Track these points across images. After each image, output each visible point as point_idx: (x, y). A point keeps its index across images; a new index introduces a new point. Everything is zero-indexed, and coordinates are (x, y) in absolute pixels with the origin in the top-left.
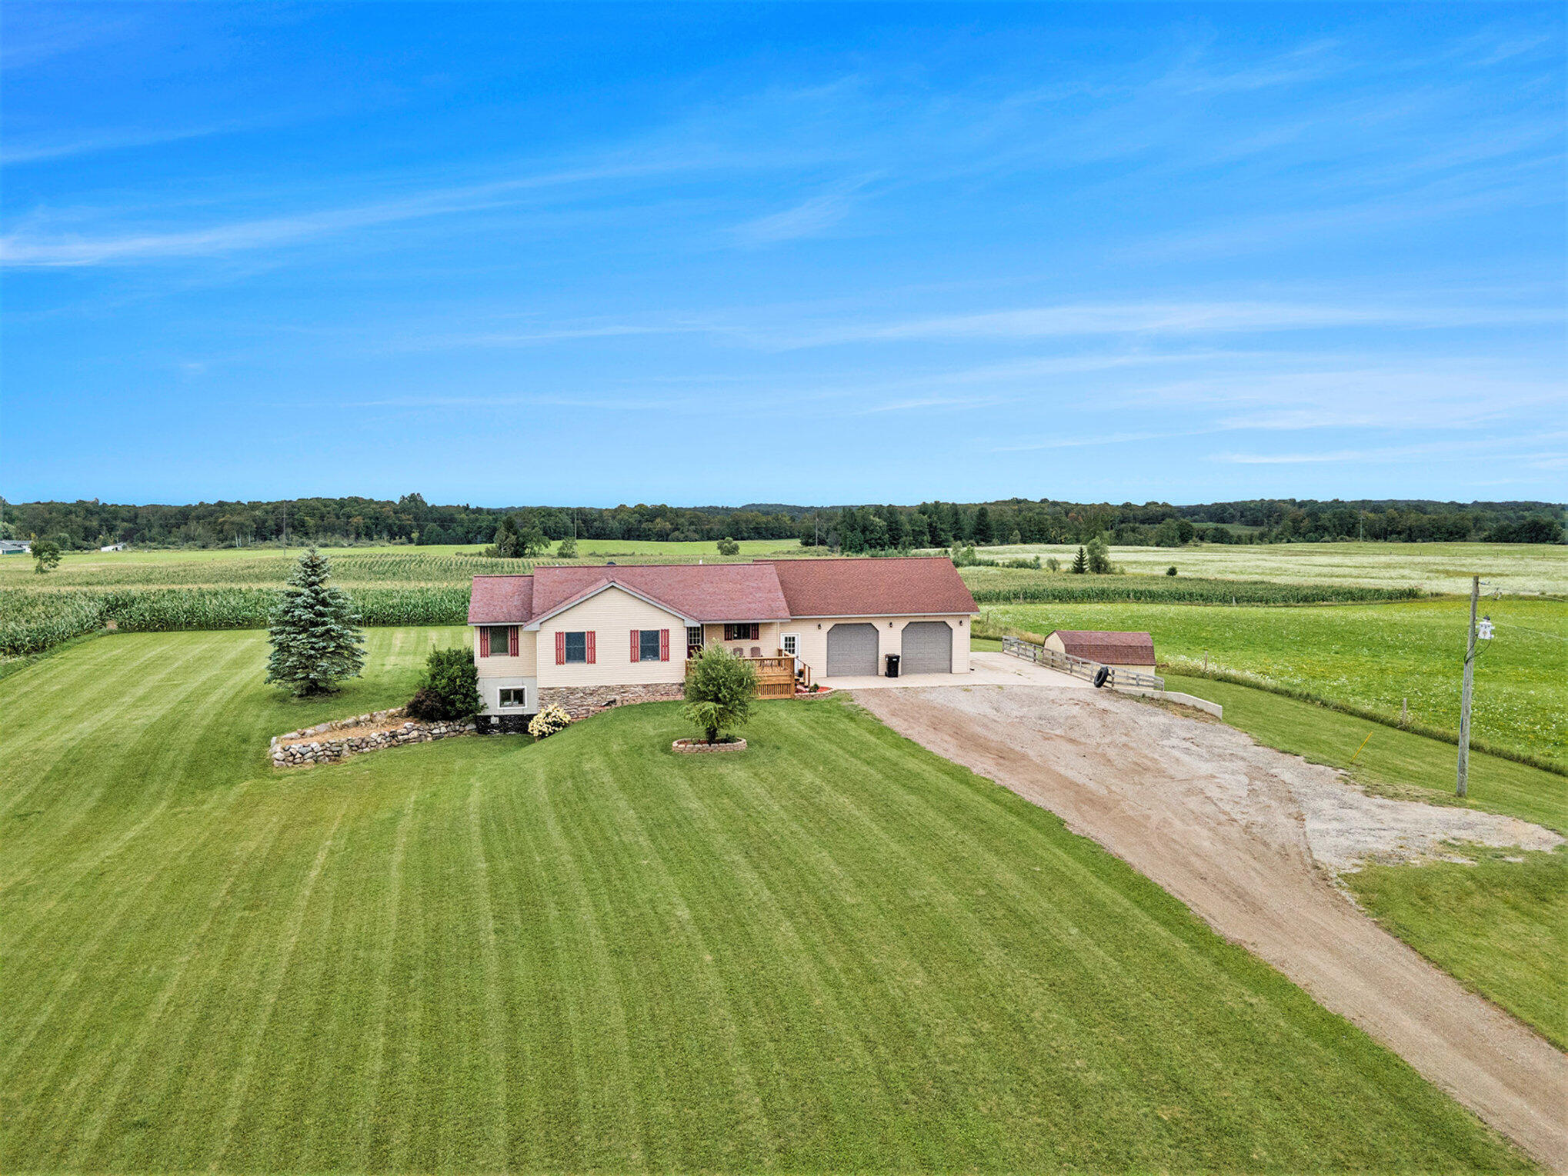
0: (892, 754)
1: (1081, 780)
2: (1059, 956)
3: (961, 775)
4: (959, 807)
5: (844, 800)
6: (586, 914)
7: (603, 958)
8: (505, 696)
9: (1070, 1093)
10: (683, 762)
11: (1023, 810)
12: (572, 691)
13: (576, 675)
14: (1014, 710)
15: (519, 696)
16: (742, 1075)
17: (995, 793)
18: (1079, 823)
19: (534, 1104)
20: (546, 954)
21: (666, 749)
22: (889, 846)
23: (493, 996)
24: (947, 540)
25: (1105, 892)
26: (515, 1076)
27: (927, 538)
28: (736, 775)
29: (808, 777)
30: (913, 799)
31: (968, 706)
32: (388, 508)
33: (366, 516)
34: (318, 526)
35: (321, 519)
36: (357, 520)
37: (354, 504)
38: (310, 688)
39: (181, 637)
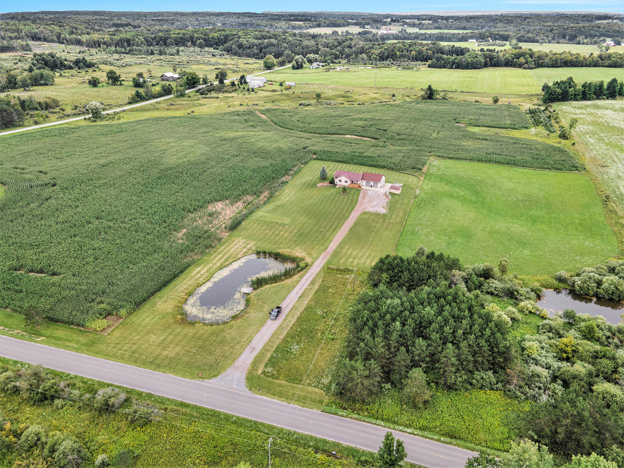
10: (340, 194)
12: (340, 184)
24: (590, 98)
28: (342, 196)
32: (425, 48)
33: (416, 51)
34: (400, 55)
35: (402, 52)
36: (413, 53)
37: (414, 45)
38: (322, 178)
39: (319, 162)
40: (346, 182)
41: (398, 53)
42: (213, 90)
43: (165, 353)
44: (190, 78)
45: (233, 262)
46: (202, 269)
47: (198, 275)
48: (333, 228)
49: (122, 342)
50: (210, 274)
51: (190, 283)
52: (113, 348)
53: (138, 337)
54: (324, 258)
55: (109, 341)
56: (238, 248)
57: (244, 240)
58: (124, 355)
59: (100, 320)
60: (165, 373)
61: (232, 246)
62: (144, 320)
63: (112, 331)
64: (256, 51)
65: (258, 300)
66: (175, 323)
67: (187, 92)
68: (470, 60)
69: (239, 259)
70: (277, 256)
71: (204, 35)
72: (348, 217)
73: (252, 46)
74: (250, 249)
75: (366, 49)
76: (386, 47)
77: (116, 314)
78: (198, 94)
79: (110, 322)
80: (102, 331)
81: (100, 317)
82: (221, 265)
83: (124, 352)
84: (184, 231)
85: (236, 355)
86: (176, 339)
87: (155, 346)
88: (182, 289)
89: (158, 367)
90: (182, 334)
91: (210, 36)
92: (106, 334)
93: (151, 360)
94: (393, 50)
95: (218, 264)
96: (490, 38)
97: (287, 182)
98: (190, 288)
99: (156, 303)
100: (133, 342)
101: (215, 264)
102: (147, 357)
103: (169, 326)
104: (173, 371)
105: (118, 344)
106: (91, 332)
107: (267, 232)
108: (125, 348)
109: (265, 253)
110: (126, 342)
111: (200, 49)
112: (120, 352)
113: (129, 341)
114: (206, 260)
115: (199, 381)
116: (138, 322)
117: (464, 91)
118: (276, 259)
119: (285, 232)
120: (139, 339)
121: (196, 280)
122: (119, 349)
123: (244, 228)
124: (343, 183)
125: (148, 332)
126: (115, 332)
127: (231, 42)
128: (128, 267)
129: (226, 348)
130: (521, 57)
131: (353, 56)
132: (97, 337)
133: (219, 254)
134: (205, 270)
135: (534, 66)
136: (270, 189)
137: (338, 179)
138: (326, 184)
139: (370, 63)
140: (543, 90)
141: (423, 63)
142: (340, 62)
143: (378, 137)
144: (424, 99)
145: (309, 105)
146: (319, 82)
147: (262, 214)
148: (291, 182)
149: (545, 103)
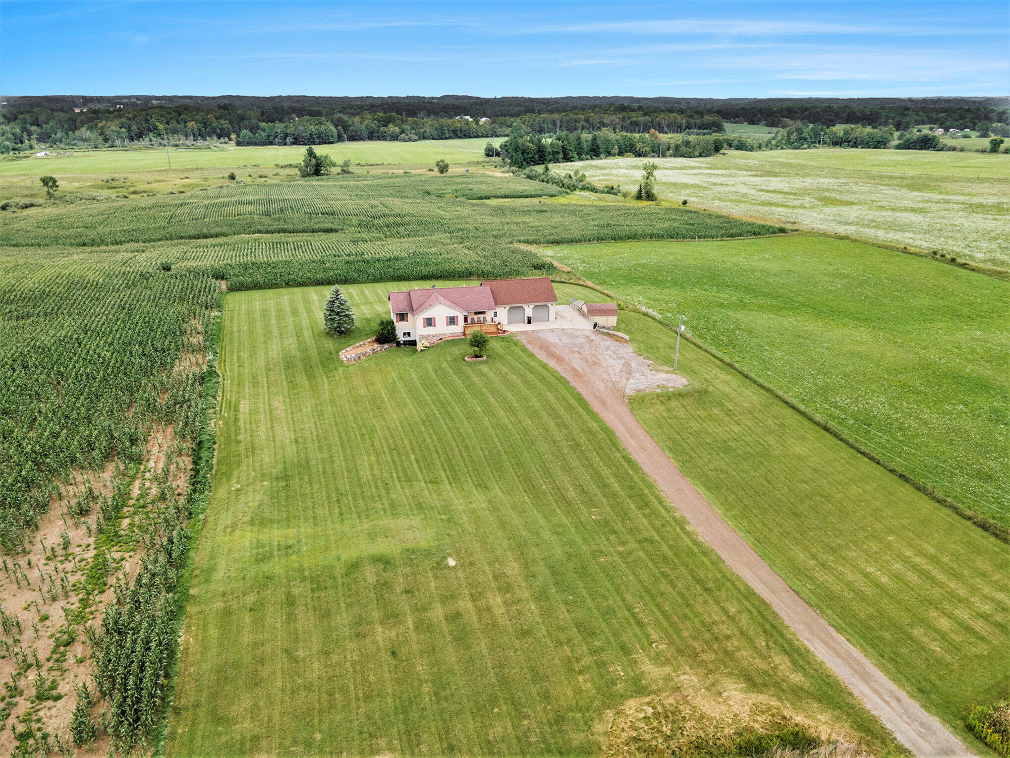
0: (527, 360)
1: (577, 368)
2: (559, 417)
3: (545, 367)
4: (544, 378)
5: (514, 377)
6: (458, 410)
7: (464, 419)
8: (405, 334)
9: (554, 442)
10: (470, 364)
11: (561, 379)
12: (429, 336)
13: (430, 331)
14: (565, 340)
15: (409, 334)
16: (496, 440)
17: (553, 373)
18: (573, 382)
19: (461, 446)
20: (452, 419)
21: (463, 359)
22: (526, 391)
23: (445, 427)
24: (573, 157)
25: (573, 402)
26: (455, 440)
27: (561, 156)
28: (485, 369)
29: (505, 369)
30: (532, 376)
31: (552, 339)
32: (211, 116)
33: (197, 121)
35: (167, 123)
36: (192, 124)
37: (187, 112)
38: (341, 332)
39: (256, 294)
40: (452, 321)
68: (313, 128)
94: (147, 121)
96: (294, 115)
97: (212, 373)
117: (362, 163)
124: (443, 329)
130: (388, 123)
131: (59, 134)
135: (416, 138)
136: (168, 417)
137: (419, 319)
138: (367, 346)
139: (107, 145)
140: (488, 155)
141: (222, 140)
142: (31, 147)
143: (334, 226)
144: (308, 175)
145: (32, 205)
146: (14, 173)
147: (246, 538)
148: (227, 373)
149: (520, 167)
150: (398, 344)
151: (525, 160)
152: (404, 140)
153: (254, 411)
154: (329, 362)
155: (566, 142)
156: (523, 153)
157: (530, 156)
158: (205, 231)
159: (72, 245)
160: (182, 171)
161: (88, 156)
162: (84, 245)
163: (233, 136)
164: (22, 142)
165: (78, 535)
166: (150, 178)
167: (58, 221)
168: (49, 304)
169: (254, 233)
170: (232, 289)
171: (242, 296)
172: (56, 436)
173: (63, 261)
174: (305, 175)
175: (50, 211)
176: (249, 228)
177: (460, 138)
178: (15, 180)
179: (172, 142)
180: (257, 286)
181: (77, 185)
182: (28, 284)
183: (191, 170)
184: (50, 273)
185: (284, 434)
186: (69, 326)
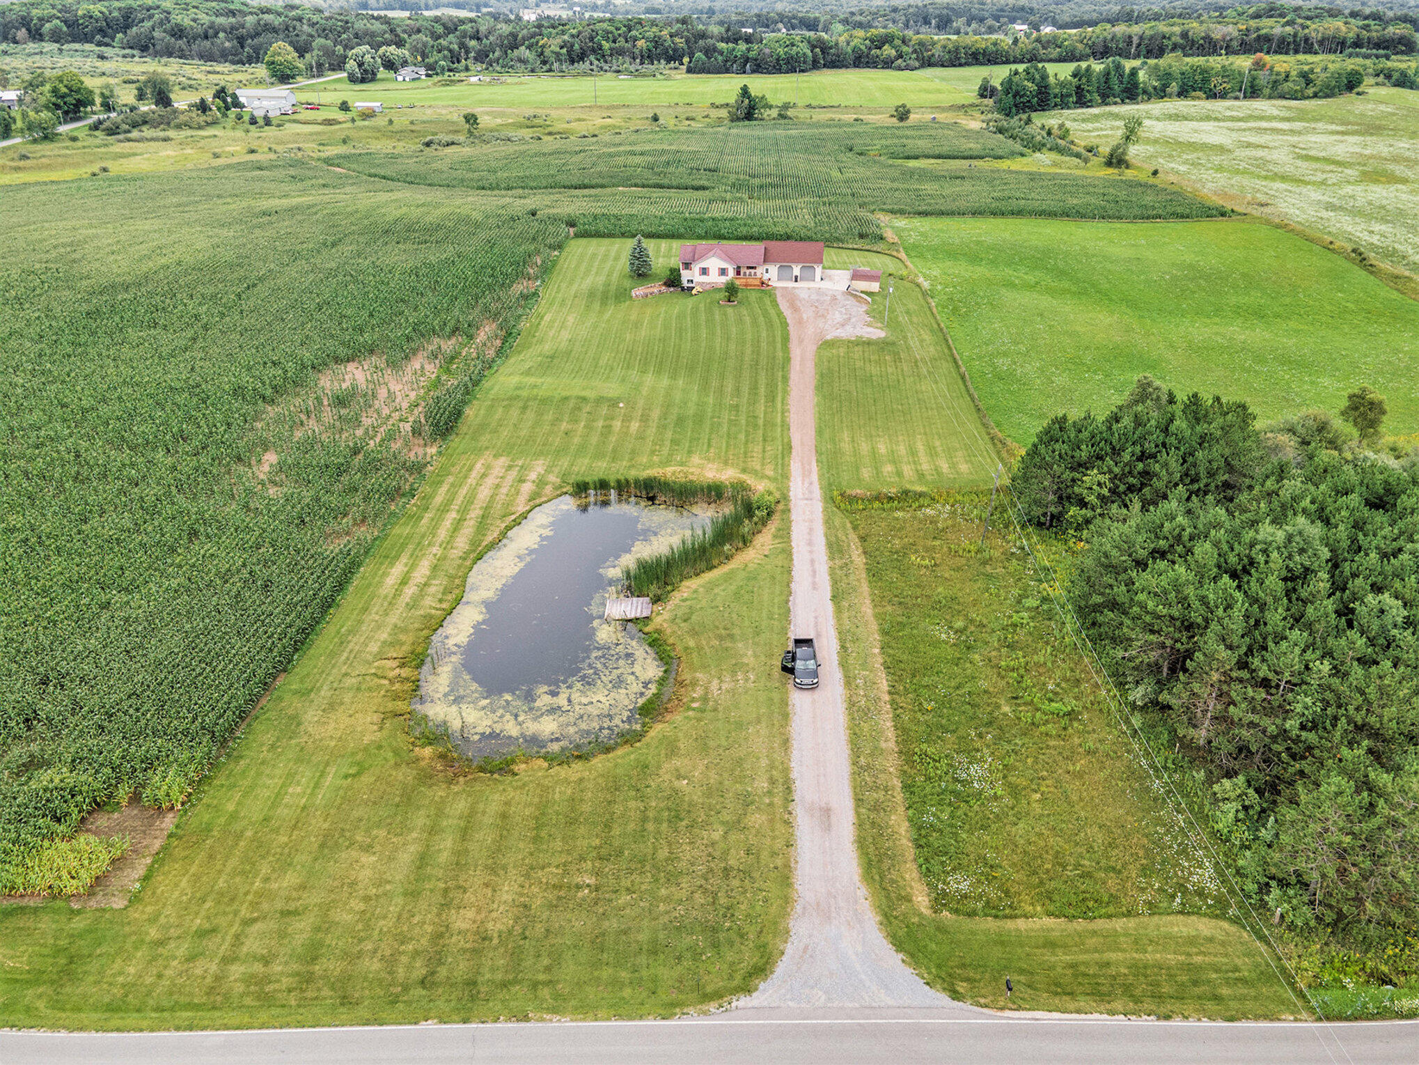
1: (805, 317)
2: (758, 347)
3: (780, 314)
4: (771, 321)
5: (748, 319)
6: (689, 335)
7: (689, 340)
8: (688, 281)
9: (742, 361)
10: (721, 307)
12: (703, 283)
13: (704, 279)
14: (813, 297)
15: (691, 282)
16: (702, 355)
18: (791, 327)
20: (681, 339)
21: (718, 303)
22: (748, 329)
23: (672, 344)
24: (1090, 102)
27: (1073, 99)
28: (733, 312)
29: (745, 313)
31: (805, 296)
32: (665, 32)
33: (647, 40)
34: (611, 49)
35: (614, 42)
36: (641, 44)
37: (638, 26)
38: (639, 275)
39: (594, 241)
40: (723, 272)
41: (606, 45)
42: (145, 122)
43: (462, 920)
44: (64, 90)
45: (509, 528)
46: (413, 567)
47: (410, 591)
48: (762, 390)
49: (222, 921)
50: (452, 578)
51: (393, 619)
52: (191, 958)
53: (291, 879)
54: (806, 474)
55: (154, 933)
56: (498, 486)
57: (503, 461)
58: (267, 979)
59: (64, 846)
60: (526, 1018)
61: (471, 481)
62: (279, 795)
63: (146, 879)
64: (227, 44)
65: (694, 633)
66: (426, 778)
67: (62, 129)
68: (781, 51)
69: (524, 516)
70: (650, 491)
71: (60, 11)
72: (787, 360)
73: (211, 32)
74: (541, 483)
75: (523, 38)
76: (574, 32)
77: (136, 798)
78: (97, 133)
79: (122, 843)
80: (91, 892)
81: (61, 828)
82: (474, 543)
83: (258, 968)
84: (271, 458)
85: (774, 854)
86: (472, 846)
87: (400, 900)
88: (374, 648)
89: (473, 998)
90: (488, 820)
91: (80, 13)
92: (119, 903)
93: (420, 971)
94: (592, 39)
95: (462, 543)
96: (780, 25)
97: (535, 294)
98: (408, 639)
99: (295, 720)
100: (279, 905)
101: (449, 544)
102: (390, 962)
103: (408, 799)
104: (557, 996)
105: (202, 934)
106: (36, 910)
107: (564, 426)
108: (252, 945)
109: (603, 485)
110: (244, 912)
111: (57, 45)
112: (236, 970)
113: (254, 905)
114: (409, 537)
115: (706, 1013)
116: (255, 810)
117: (814, 103)
118: (652, 499)
119: (627, 419)
120: (303, 887)
121: (412, 606)
122: (226, 961)
123: (482, 427)
124: (714, 278)
125: (328, 845)
126: (162, 883)
127: (148, 24)
128: (106, 606)
129: (716, 836)
130: (884, 44)
131: (497, 54)
132: (78, 924)
133: (444, 509)
134: (423, 570)
135: (917, 64)
136: (496, 315)
137: (696, 268)
138: (656, 288)
139: (545, 68)
140: (982, 96)
141: (672, 65)
142: (467, 69)
143: (706, 183)
144: (738, 119)
145: (453, 143)
146: (445, 103)
147: (515, 380)
148: (546, 295)
149: (1007, 115)
150: (683, 289)
151: (1016, 106)
152: (900, 69)
153: (553, 321)
154: (622, 295)
155: (1084, 79)
156: (1014, 96)
157: (1024, 99)
158: (586, 181)
159: (472, 188)
160: (608, 108)
161: (521, 83)
162: (483, 188)
163: (686, 60)
164: (459, 62)
165: (429, 367)
166: (569, 115)
167: (467, 163)
168: (440, 235)
169: (631, 186)
170: (577, 236)
171: (583, 241)
172: (427, 317)
173: (459, 202)
174: (734, 119)
175: (467, 151)
176: (628, 182)
177: (982, 64)
178: (444, 112)
179: (614, 68)
180: (598, 235)
181: (499, 121)
182: (429, 219)
183: (617, 107)
184: (446, 210)
185: (565, 335)
186: (450, 251)
